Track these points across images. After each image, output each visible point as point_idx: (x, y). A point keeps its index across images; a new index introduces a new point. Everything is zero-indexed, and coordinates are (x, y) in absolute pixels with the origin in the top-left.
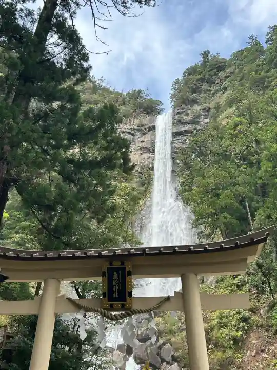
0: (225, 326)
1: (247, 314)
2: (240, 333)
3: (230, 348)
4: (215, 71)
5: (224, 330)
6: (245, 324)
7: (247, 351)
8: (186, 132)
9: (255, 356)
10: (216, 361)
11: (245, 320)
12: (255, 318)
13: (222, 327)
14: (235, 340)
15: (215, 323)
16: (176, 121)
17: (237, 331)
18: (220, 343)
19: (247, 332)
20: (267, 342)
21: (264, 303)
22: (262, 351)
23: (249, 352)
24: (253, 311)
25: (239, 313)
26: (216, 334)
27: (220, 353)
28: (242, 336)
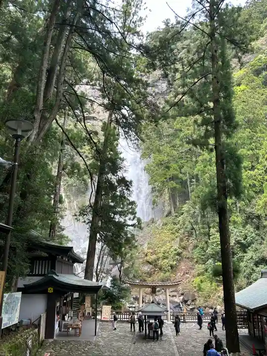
0: (167, 258)
1: (180, 251)
2: (175, 263)
3: (169, 271)
5: (166, 261)
6: (178, 257)
7: (178, 273)
9: (182, 276)
11: (179, 254)
12: (185, 253)
13: (165, 259)
14: (172, 267)
15: (161, 255)
17: (173, 261)
18: (163, 268)
19: (179, 261)
20: (190, 268)
21: (191, 243)
22: (187, 273)
24: (184, 248)
25: (176, 250)
26: (160, 262)
27: (162, 274)
28: (176, 264)
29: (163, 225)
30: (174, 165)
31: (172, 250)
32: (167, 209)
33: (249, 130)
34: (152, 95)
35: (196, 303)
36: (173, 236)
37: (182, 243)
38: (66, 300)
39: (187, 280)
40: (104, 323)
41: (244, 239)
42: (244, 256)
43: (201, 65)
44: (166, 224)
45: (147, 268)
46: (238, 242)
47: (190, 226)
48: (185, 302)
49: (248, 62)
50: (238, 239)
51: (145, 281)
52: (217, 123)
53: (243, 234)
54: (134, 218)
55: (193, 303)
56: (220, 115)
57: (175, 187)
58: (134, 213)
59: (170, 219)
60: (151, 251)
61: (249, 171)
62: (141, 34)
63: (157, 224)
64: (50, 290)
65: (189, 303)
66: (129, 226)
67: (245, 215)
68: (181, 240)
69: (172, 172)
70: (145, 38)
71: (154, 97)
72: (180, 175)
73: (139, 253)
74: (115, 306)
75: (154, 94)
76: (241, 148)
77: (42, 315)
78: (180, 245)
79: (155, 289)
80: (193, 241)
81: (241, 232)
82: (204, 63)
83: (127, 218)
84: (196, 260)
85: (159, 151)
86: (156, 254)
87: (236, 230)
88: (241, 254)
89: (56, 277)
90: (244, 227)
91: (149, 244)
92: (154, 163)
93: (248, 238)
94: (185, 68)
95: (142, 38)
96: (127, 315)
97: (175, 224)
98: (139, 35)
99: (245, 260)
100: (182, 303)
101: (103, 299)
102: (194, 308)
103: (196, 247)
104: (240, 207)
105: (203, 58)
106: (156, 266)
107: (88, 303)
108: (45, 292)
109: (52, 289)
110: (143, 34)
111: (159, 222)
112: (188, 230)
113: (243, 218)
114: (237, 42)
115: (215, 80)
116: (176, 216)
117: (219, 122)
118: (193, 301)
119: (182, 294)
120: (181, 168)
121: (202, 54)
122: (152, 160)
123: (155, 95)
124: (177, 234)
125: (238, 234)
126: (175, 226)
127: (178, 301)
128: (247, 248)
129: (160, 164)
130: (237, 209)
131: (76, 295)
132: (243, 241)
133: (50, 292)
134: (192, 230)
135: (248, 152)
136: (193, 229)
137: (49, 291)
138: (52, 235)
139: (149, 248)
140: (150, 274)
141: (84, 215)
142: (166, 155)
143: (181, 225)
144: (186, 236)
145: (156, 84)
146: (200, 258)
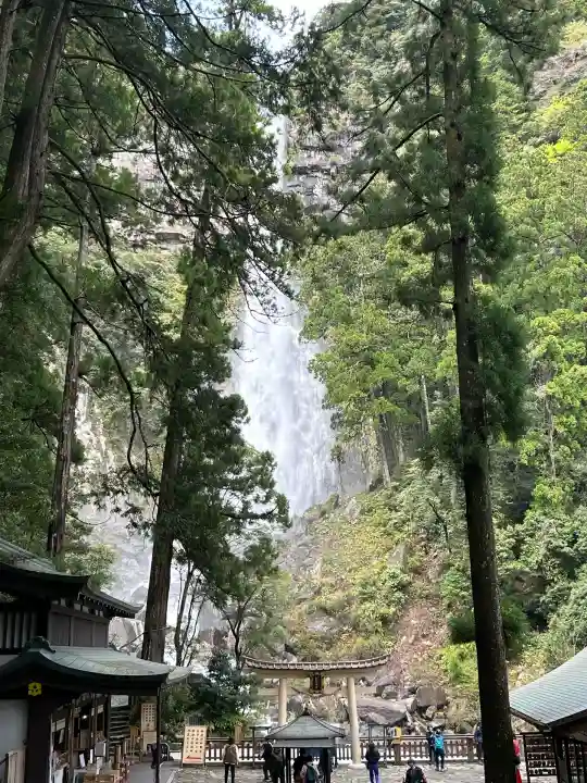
0: (372, 597)
1: (406, 578)
2: (392, 609)
3: (377, 631)
4: (384, 27)
5: (368, 605)
6: (401, 594)
7: (402, 636)
8: (315, 168)
9: (412, 644)
10: (353, 651)
11: (402, 587)
12: (419, 583)
13: (365, 600)
14: (385, 620)
15: (355, 591)
16: (291, 140)
17: (389, 606)
18: (361, 624)
19: (404, 606)
20: (433, 623)
21: (435, 557)
22: (424, 636)
23: (404, 638)
24: (417, 571)
25: (394, 577)
26: (356, 610)
27: (360, 640)
28: (395, 613)
29: (362, 513)
30: (386, 355)
31: (384, 576)
32: (374, 468)
33: (577, 258)
34: (328, 172)
35: (450, 714)
36: (386, 541)
37: (410, 560)
38: (88, 713)
39: (425, 656)
40: (188, 770)
41: (571, 544)
42: (570, 589)
43: (421, 92)
44: (370, 510)
45: (320, 626)
46: (554, 552)
47: (430, 514)
48: (419, 710)
49: (576, 80)
50: (555, 543)
51: (316, 658)
52: (458, 244)
53: (567, 530)
54: (268, 498)
55: (441, 714)
56: (466, 224)
57: (390, 414)
58: (267, 484)
59: (380, 496)
60: (330, 580)
61: (577, 366)
62: (277, 15)
63: (347, 510)
64: (35, 689)
65: (429, 713)
66: (256, 517)
67: (572, 481)
68: (410, 551)
69: (380, 374)
70: (289, 25)
71: (333, 178)
72: (402, 382)
73: (300, 588)
74: (223, 725)
75: (333, 170)
76: (560, 306)
77: (10, 754)
78: (405, 563)
79: (320, 679)
80: (438, 552)
81: (562, 526)
82: (429, 88)
83: (250, 498)
84: (446, 601)
85: (347, 320)
86: (344, 590)
87: (547, 521)
88: (562, 584)
89: (48, 656)
90: (569, 511)
91: (324, 561)
92: (334, 349)
93: (580, 540)
94: (382, 100)
95: (280, 24)
96: (248, 747)
97: (393, 508)
98: (271, 18)
99: (572, 597)
100: (411, 713)
101: (191, 708)
102: (442, 727)
103: (446, 567)
104: (557, 461)
105: (426, 73)
106: (343, 619)
107: (148, 721)
108: (19, 694)
109: (39, 686)
110: (283, 14)
111: (352, 505)
112: (426, 523)
113: (567, 488)
114: (512, 29)
115: (454, 133)
116: (396, 488)
117: (464, 240)
118: (440, 708)
119: (413, 691)
120: (403, 362)
121: (423, 64)
122: (329, 343)
123: (338, 172)
124: (398, 536)
125: (553, 530)
126: (394, 515)
127: (402, 711)
128: (578, 566)
129: (350, 353)
130: (550, 465)
131: (119, 701)
132: (567, 550)
133: (35, 694)
134: (437, 522)
135: (577, 317)
136: (439, 520)
137: (30, 693)
138: (55, 547)
139: (325, 574)
140: (329, 642)
141: (117, 492)
142: (365, 329)
143: (407, 512)
144: (422, 539)
145: (337, 142)
146: (457, 595)
